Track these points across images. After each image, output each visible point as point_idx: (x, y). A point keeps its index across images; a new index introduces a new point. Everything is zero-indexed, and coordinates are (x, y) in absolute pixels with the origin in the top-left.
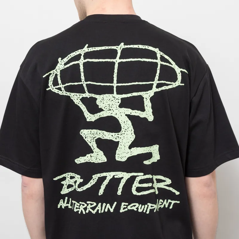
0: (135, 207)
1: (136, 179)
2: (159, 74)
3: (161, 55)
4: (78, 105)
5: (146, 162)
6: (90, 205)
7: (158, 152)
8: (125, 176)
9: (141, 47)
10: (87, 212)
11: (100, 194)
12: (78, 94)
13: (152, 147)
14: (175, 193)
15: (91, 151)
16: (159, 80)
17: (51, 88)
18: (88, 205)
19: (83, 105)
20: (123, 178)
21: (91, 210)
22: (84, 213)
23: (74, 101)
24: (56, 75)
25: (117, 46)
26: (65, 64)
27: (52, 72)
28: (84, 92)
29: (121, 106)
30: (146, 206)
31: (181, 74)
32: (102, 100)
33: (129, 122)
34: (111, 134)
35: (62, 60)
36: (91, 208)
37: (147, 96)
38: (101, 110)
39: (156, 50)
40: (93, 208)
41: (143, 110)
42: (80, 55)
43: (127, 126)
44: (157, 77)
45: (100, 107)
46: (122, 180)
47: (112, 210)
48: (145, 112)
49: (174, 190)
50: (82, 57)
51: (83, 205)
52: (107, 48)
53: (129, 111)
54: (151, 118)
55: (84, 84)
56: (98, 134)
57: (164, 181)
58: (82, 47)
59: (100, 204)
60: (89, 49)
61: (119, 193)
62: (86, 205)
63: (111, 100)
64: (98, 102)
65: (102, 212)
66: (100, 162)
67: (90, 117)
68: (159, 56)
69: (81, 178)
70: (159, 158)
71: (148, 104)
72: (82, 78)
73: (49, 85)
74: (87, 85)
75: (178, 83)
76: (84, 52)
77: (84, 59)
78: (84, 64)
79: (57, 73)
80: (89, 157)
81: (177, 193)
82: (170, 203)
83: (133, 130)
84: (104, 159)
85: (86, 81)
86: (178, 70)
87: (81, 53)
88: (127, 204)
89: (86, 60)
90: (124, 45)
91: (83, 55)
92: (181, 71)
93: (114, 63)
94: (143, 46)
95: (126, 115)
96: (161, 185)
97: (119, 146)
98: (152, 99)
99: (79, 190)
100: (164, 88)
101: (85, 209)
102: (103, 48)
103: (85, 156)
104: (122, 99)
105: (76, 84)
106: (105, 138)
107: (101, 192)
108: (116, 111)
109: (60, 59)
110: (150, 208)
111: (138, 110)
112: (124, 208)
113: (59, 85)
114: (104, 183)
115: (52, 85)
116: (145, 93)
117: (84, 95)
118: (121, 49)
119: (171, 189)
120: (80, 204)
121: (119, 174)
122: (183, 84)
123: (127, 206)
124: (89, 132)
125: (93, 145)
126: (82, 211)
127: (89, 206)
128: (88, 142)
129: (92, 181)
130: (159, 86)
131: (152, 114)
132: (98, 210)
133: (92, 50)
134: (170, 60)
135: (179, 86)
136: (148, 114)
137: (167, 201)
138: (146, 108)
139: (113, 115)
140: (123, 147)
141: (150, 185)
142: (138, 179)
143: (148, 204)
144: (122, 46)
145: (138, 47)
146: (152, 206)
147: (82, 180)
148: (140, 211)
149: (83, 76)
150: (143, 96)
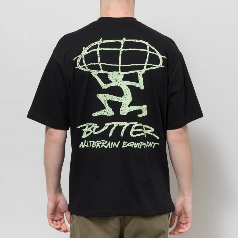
0: (132, 144)
1: (133, 127)
2: (148, 59)
3: (149, 47)
4: (96, 78)
5: (139, 116)
6: (103, 142)
7: (146, 110)
8: (126, 124)
9: (137, 41)
10: (102, 147)
11: (110, 136)
12: (96, 71)
13: (142, 106)
14: (156, 138)
15: (104, 108)
16: (148, 63)
17: (79, 67)
18: (102, 142)
19: (99, 78)
20: (124, 126)
21: (104, 146)
22: (100, 147)
23: (93, 75)
24: (82, 58)
25: (121, 40)
26: (88, 51)
27: (79, 56)
28: (100, 70)
29: (123, 80)
30: (139, 143)
31: (162, 59)
32: (112, 76)
33: (129, 90)
34: (117, 97)
35: (85, 48)
36: (104, 144)
37: (140, 73)
38: (111, 82)
39: (147, 43)
40: (106, 145)
41: (137, 82)
42: (97, 45)
43: (127, 92)
44: (147, 61)
45: (110, 80)
46: (124, 127)
47: (117, 146)
48: (139, 83)
49: (156, 135)
50: (99, 46)
51: (99, 142)
52: (115, 41)
53: (129, 83)
54: (142, 88)
55: (100, 64)
56: (109, 97)
57: (150, 129)
58: (98, 40)
59: (110, 142)
60: (103, 41)
61: (122, 135)
62: (101, 142)
63: (117, 75)
64: (109, 77)
65: (111, 147)
66: (110, 115)
67: (104, 86)
68: (148, 47)
69: (97, 126)
70: (147, 114)
71: (141, 78)
72: (98, 60)
73: (77, 65)
74: (102, 65)
75: (160, 65)
76: (100, 43)
77: (100, 48)
78: (100, 51)
79: (82, 57)
80: (103, 112)
81: (158, 138)
82: (153, 144)
83: (131, 95)
84: (112, 114)
85: (101, 62)
86: (160, 57)
87: (98, 44)
88: (127, 142)
89: (101, 49)
90: (126, 39)
91: (99, 45)
92: (162, 58)
93: (119, 51)
94: (138, 40)
95: (127, 85)
96: (148, 132)
97: (122, 105)
98: (143, 75)
99: (96, 133)
100: (151, 68)
101: (101, 145)
102: (112, 41)
103: (101, 111)
104: (124, 75)
105: (95, 64)
106: (113, 100)
107: (110, 135)
108: (120, 83)
109: (84, 48)
110: (141, 145)
111: (134, 82)
112: (125, 145)
113: (84, 65)
114: (112, 129)
115: (79, 65)
116: (139, 71)
117: (100, 72)
118: (124, 42)
119: (154, 135)
120: (97, 142)
121: (122, 123)
122: (164, 66)
123: (127, 144)
124: (104, 96)
125: (106, 104)
126: (98, 146)
127: (103, 144)
128: (102, 102)
129: (105, 127)
130: (148, 67)
131: (143, 85)
132: (109, 146)
133: (105, 42)
134: (156, 50)
135: (161, 67)
136: (141, 85)
137: (151, 143)
138: (139, 81)
139: (119, 85)
140: (124, 106)
141: (141, 130)
142: (134, 126)
143: (141, 142)
144: (124, 40)
145: (135, 41)
146: (143, 144)
147: (98, 127)
148: (135, 147)
149: (99, 59)
150: (138, 73)
